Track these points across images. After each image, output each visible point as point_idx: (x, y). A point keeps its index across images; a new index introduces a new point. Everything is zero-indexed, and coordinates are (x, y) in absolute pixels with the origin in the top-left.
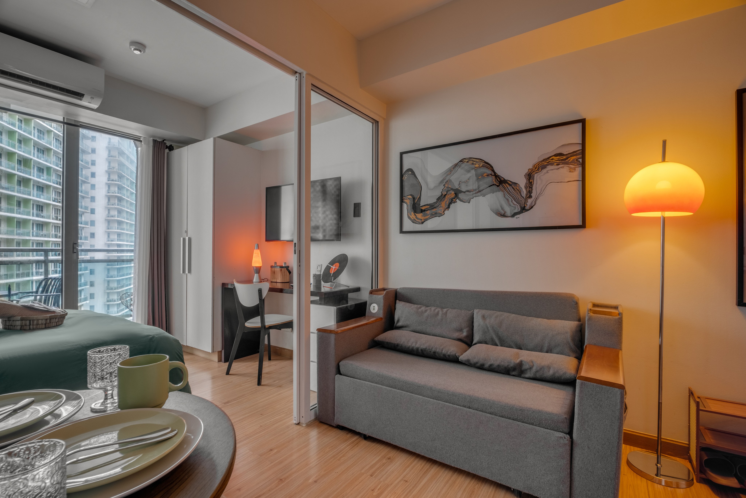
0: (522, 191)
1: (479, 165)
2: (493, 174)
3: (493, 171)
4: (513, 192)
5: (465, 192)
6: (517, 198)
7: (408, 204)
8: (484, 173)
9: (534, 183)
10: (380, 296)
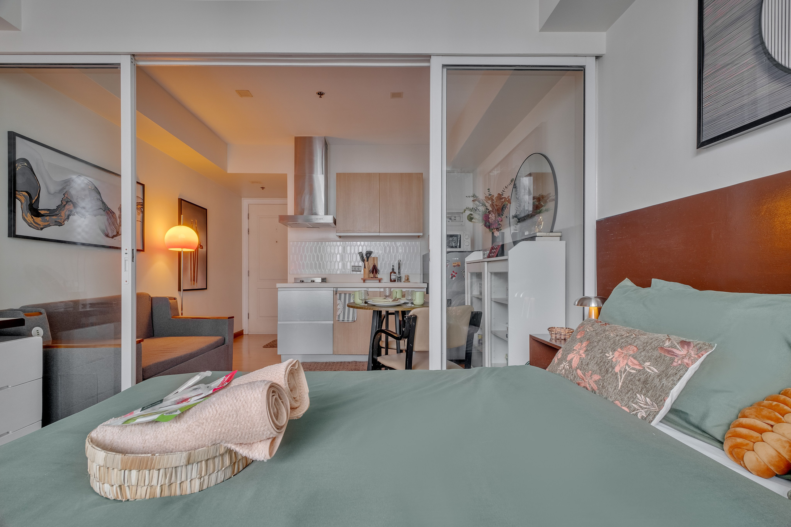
1: (92, 188)
2: (101, 199)
3: (101, 197)
4: (112, 219)
5: (81, 208)
7: (23, 201)
8: (95, 197)
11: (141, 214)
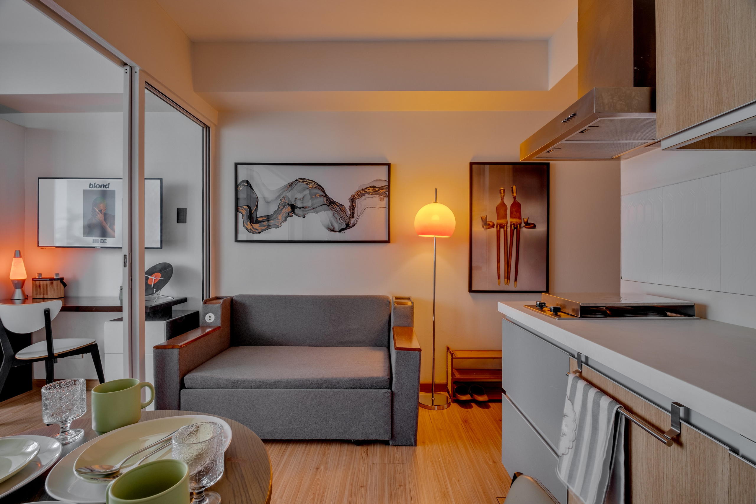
0: (347, 212)
3: (324, 192)
4: (340, 212)
5: (300, 208)
10: (216, 305)
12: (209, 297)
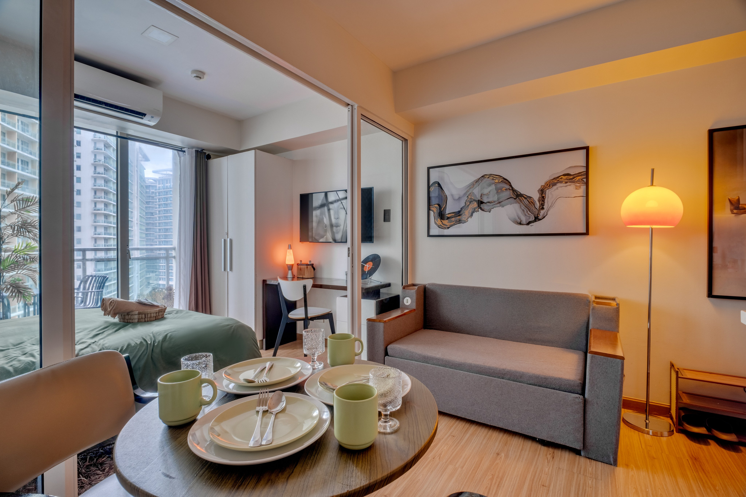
0: (535, 204)
1: (499, 181)
2: (511, 188)
3: (511, 186)
4: (528, 204)
5: (486, 203)
6: (532, 209)
7: (435, 211)
8: (503, 188)
9: (546, 198)
10: (412, 291)
11: (584, 187)
12: (407, 284)
